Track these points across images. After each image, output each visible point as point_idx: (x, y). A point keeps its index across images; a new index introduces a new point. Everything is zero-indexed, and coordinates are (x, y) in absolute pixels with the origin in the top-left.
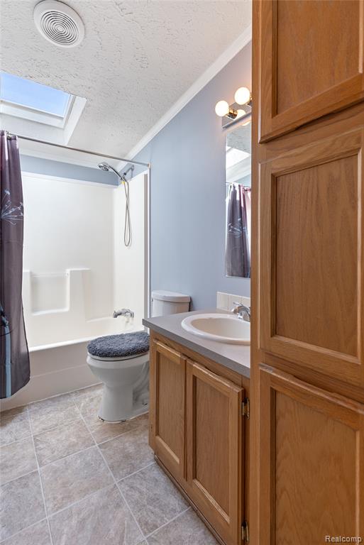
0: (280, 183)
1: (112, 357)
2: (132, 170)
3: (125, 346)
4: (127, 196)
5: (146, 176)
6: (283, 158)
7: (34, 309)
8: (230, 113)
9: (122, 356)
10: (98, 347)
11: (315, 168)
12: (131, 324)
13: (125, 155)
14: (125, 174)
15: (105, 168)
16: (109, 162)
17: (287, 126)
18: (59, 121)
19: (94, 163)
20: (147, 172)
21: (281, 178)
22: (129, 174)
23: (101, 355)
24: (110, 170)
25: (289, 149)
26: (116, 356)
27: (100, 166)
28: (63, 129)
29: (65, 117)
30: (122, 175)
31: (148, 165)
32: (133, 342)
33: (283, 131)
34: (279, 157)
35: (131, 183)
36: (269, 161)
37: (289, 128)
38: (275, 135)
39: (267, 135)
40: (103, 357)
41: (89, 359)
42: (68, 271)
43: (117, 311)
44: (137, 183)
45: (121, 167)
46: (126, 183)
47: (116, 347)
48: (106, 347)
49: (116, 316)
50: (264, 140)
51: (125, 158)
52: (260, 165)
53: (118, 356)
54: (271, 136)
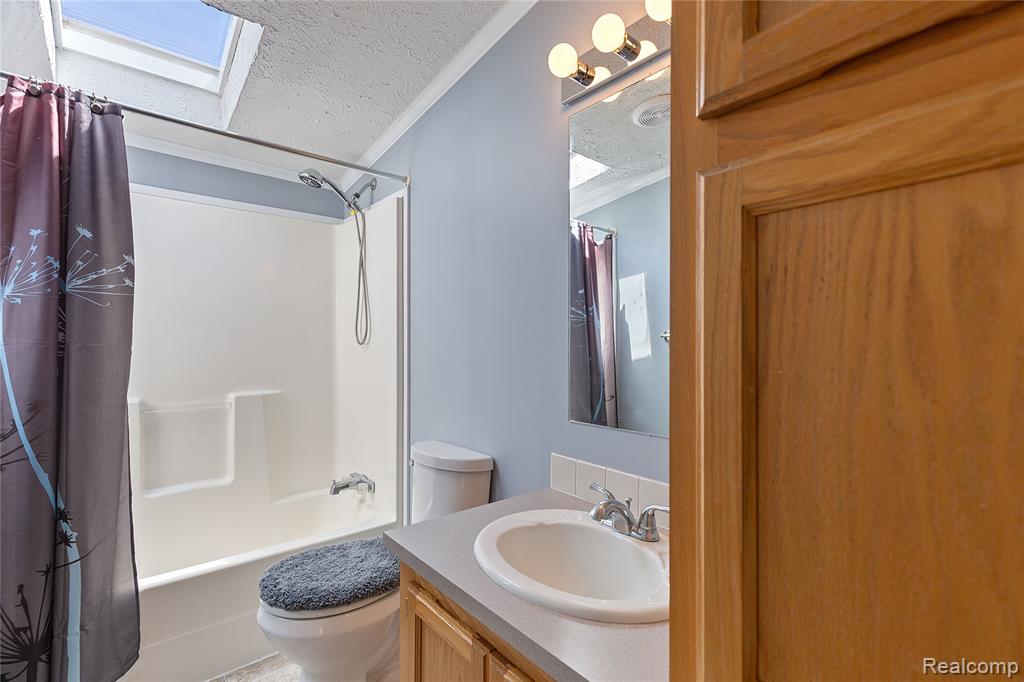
0: (769, 235)
1: (314, 609)
2: (373, 188)
3: (348, 578)
4: (362, 242)
5: (400, 201)
6: (781, 159)
7: (150, 485)
8: (579, 72)
9: (338, 605)
10: (284, 586)
11: (904, 191)
12: (370, 507)
13: (358, 157)
14: (357, 196)
15: (314, 182)
16: (323, 169)
17: (795, 64)
18: (210, 77)
19: (290, 169)
20: (403, 193)
21: (772, 219)
22: (366, 195)
23: (288, 607)
24: (325, 186)
25: (799, 132)
26: (325, 607)
27: (301, 178)
28: (219, 96)
29: (222, 69)
30: (350, 198)
31: (404, 179)
32: (366, 564)
33: (780, 80)
34: (768, 156)
35: (371, 214)
36: (733, 167)
37: (804, 70)
38: (749, 93)
39: (728, 93)
40: (295, 609)
41: (263, 615)
42: (231, 397)
43: (341, 477)
44: (381, 215)
45: (349, 180)
46: (358, 213)
47: (325, 584)
48: (301, 585)
49: (336, 491)
50: (715, 107)
51: (357, 164)
52: (702, 179)
53: (332, 606)
54: (740, 97)
